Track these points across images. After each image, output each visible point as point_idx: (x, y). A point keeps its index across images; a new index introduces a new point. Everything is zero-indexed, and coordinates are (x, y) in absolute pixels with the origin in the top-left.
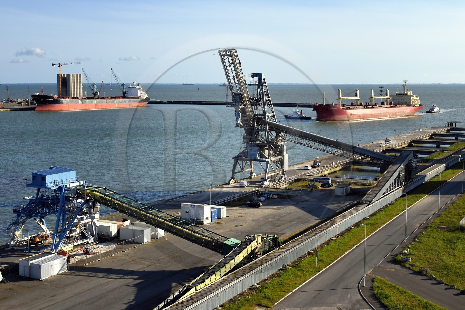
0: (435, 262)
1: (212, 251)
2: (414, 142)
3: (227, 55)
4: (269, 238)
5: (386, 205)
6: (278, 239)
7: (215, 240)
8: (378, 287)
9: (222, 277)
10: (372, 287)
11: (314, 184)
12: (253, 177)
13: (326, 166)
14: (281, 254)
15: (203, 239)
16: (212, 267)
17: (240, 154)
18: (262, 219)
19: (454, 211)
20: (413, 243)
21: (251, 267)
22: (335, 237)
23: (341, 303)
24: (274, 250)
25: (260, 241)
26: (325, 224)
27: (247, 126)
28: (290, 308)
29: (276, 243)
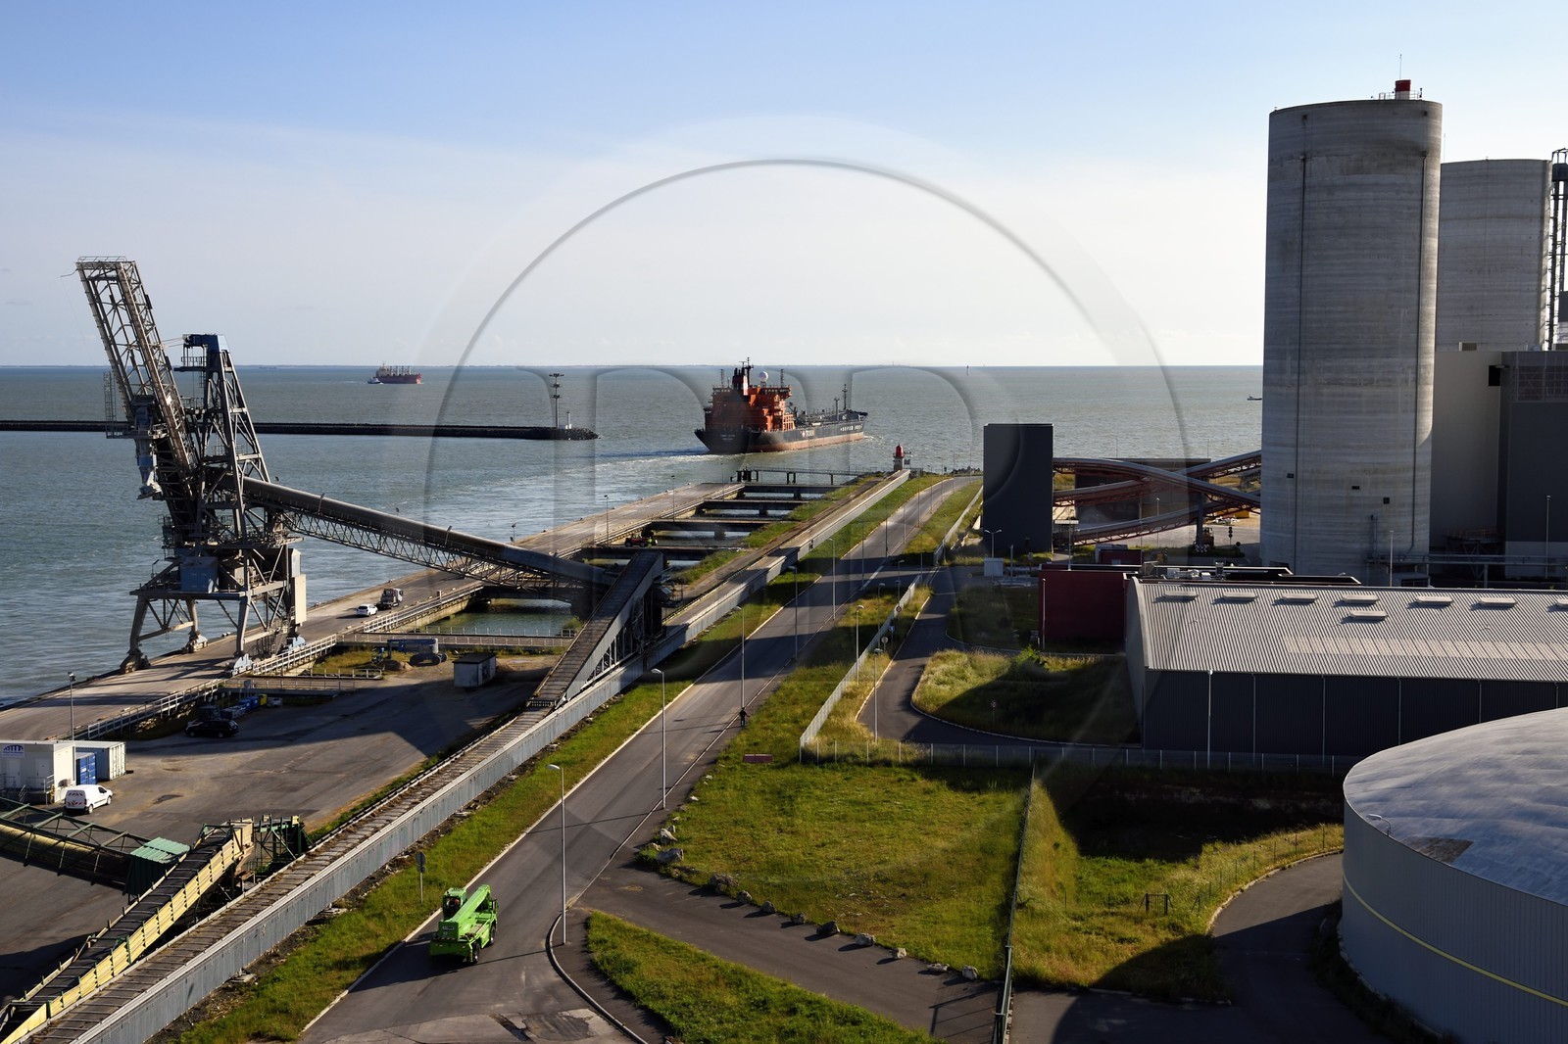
0: (748, 854)
1: (92, 884)
2: (655, 526)
3: (107, 278)
4: (276, 828)
5: (600, 707)
6: (301, 827)
7: (102, 848)
8: (602, 941)
9: (135, 962)
10: (586, 943)
11: (389, 657)
12: (197, 647)
13: (419, 603)
14: (313, 875)
15: (61, 849)
16: (98, 936)
17: (154, 580)
18: (239, 772)
19: (780, 712)
20: (684, 807)
21: (224, 922)
22: (468, 808)
23: (502, 1001)
24: (292, 863)
25: (247, 840)
26: (438, 773)
27: (175, 495)
28: (353, 1034)
29: (297, 842)
